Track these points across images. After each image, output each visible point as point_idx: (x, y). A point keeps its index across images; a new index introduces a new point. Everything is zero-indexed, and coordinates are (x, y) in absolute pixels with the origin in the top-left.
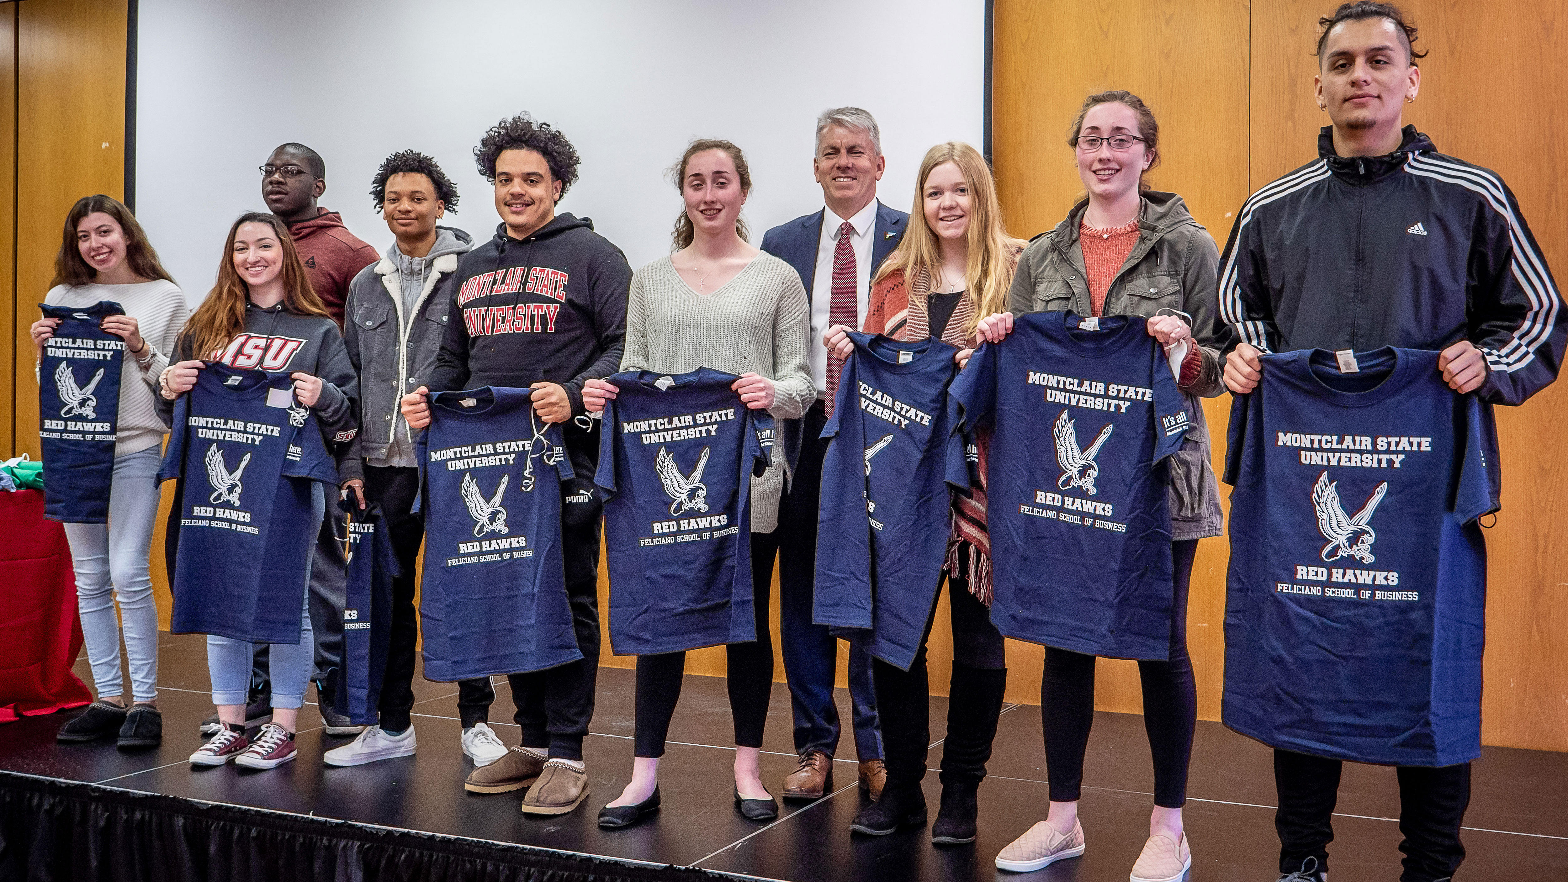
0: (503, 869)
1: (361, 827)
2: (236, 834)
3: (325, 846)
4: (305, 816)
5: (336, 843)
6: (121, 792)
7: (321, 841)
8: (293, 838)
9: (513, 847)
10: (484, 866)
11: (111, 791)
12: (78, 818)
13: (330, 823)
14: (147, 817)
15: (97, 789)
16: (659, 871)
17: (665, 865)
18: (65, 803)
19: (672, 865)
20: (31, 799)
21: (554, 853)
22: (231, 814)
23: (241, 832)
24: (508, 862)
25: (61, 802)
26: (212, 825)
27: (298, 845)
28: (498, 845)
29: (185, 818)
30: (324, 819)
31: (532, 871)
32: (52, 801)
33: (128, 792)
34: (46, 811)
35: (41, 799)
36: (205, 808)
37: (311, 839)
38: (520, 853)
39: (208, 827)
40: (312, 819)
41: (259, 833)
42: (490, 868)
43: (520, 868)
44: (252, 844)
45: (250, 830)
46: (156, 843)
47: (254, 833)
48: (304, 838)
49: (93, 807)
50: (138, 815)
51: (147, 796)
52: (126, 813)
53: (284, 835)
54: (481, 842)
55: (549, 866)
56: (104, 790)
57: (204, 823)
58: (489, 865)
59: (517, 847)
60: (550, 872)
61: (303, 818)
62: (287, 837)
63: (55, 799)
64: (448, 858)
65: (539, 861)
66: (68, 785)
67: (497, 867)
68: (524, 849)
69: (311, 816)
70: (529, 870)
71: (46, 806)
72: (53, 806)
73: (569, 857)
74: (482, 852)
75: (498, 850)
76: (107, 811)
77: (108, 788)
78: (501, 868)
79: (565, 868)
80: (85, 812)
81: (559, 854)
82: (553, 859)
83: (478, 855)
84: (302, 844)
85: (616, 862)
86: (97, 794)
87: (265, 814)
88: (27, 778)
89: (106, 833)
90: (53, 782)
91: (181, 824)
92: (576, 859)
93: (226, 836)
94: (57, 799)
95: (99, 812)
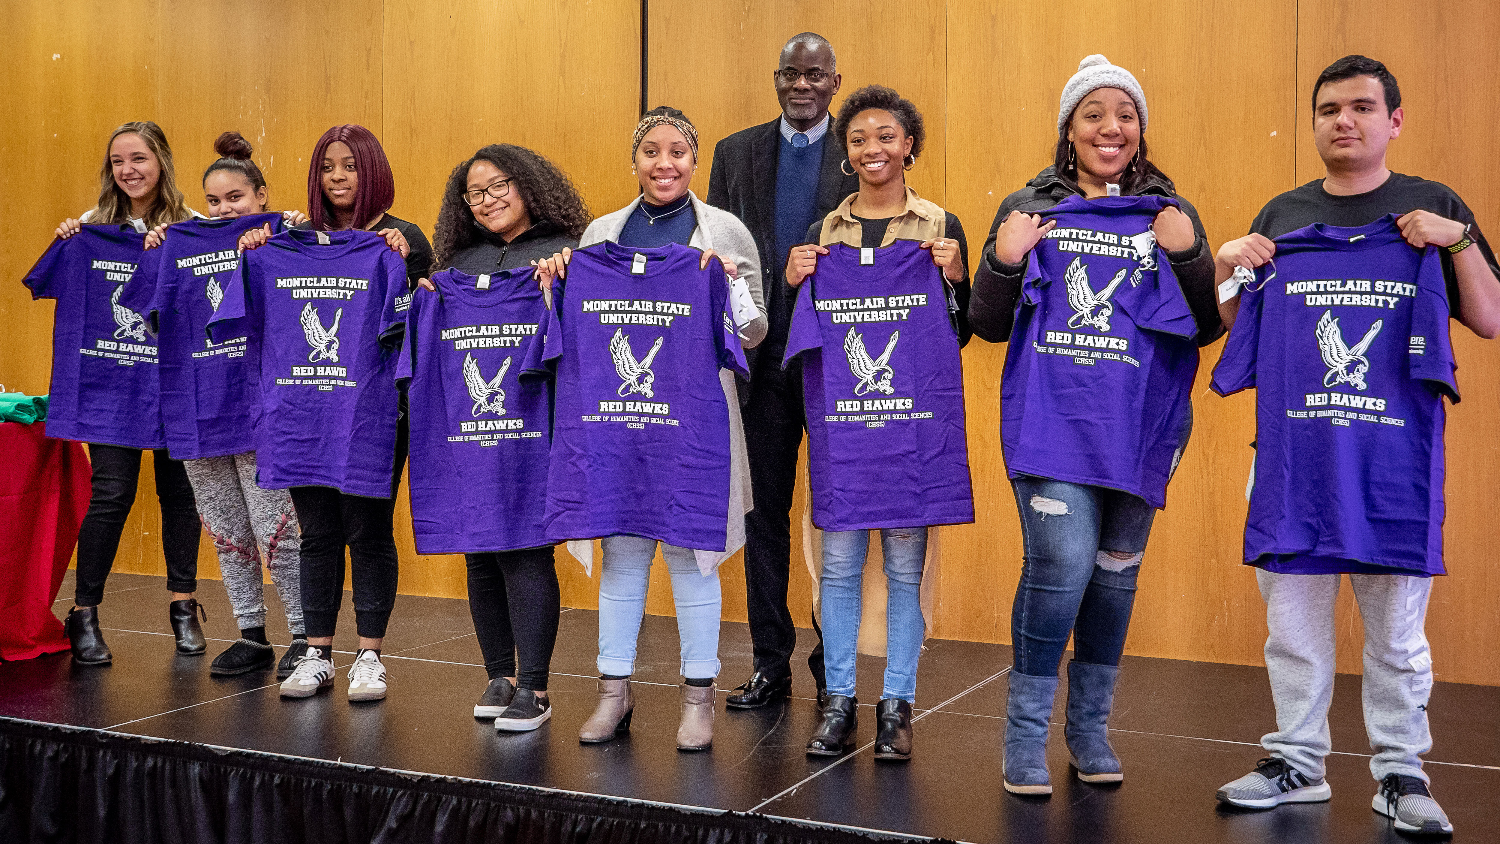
0: (549, 816)
1: (394, 774)
2: (257, 781)
3: (355, 794)
4: (333, 762)
5: (367, 790)
6: (132, 738)
7: (351, 787)
8: (319, 786)
9: (558, 793)
10: (528, 813)
11: (121, 738)
12: (84, 766)
13: (360, 769)
14: (159, 764)
15: (104, 736)
16: (717, 817)
17: (723, 811)
18: (70, 750)
19: (731, 811)
20: (32, 746)
21: (603, 799)
22: (251, 760)
23: (263, 779)
24: (553, 809)
25: (65, 749)
26: (231, 771)
27: (325, 792)
28: (542, 791)
29: (201, 765)
30: (353, 765)
31: (579, 818)
32: (55, 747)
33: (139, 738)
34: (50, 758)
35: (43, 745)
36: (224, 754)
37: (340, 786)
38: (565, 799)
39: (226, 775)
40: (341, 766)
41: (282, 779)
42: (534, 814)
43: (567, 815)
44: (275, 792)
45: (272, 777)
46: (169, 792)
47: (277, 780)
48: (332, 786)
49: (101, 753)
50: (150, 762)
51: (160, 742)
52: (137, 759)
53: (310, 782)
54: (524, 788)
55: (598, 813)
56: (113, 736)
57: (222, 770)
58: (533, 812)
59: (563, 794)
60: (599, 819)
61: (330, 764)
62: (313, 784)
63: (59, 746)
64: (489, 804)
65: (587, 808)
66: (74, 732)
67: (541, 814)
68: (570, 795)
69: (339, 762)
70: (577, 817)
71: (50, 754)
72: (57, 754)
73: (619, 803)
74: (525, 798)
75: (543, 796)
76: (116, 758)
77: (118, 734)
78: (546, 815)
79: (615, 814)
80: (92, 761)
81: (609, 801)
82: (602, 806)
83: (521, 802)
84: (330, 792)
85: (671, 808)
86: (104, 741)
87: (289, 761)
88: (29, 724)
89: (115, 782)
90: (57, 728)
91: (196, 771)
92: (627, 805)
93: (246, 783)
94: (62, 746)
95: (108, 758)
